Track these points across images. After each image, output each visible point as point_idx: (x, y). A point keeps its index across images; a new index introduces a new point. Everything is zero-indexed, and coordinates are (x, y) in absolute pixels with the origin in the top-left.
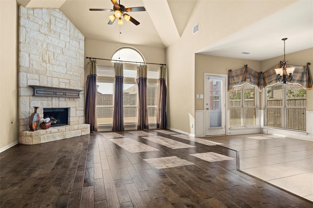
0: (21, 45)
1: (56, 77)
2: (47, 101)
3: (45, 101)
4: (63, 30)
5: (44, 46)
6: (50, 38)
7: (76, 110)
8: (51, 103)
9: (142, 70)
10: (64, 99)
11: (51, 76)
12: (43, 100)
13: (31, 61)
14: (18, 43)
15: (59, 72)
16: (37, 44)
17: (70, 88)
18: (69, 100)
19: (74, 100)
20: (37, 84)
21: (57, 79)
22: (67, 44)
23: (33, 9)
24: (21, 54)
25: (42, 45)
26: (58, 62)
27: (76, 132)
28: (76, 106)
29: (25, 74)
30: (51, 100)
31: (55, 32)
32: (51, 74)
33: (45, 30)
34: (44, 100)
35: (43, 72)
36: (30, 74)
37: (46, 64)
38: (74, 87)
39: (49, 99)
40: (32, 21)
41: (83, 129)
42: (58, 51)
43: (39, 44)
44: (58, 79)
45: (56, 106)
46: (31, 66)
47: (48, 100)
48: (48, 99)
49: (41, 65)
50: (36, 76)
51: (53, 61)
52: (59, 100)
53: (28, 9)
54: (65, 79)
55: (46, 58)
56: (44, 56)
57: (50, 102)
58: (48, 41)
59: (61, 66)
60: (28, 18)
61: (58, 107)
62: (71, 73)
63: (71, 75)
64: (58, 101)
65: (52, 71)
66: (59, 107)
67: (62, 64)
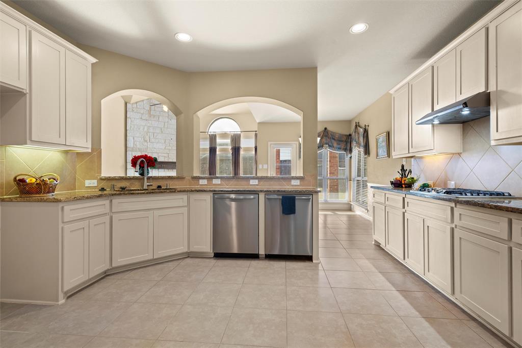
0: (128, 131)
4: (161, 113)
5: (146, 129)
6: (150, 122)
9: (236, 139)
10: (163, 170)
13: (135, 143)
14: (126, 130)
15: (159, 149)
16: (139, 129)
17: (169, 160)
18: (167, 170)
19: (172, 170)
21: (156, 154)
22: (166, 124)
23: (136, 103)
24: (128, 138)
25: (144, 129)
26: (157, 140)
29: (130, 153)
31: (154, 116)
33: (146, 116)
35: (144, 149)
36: (135, 152)
37: (147, 143)
38: (172, 159)
40: (136, 112)
42: (158, 131)
43: (142, 128)
46: (135, 146)
49: (143, 144)
51: (153, 140)
52: (159, 172)
53: (133, 104)
54: (164, 153)
55: (147, 138)
56: (145, 137)
58: (149, 125)
59: (160, 143)
60: (133, 111)
62: (170, 148)
63: (169, 149)
65: (153, 148)
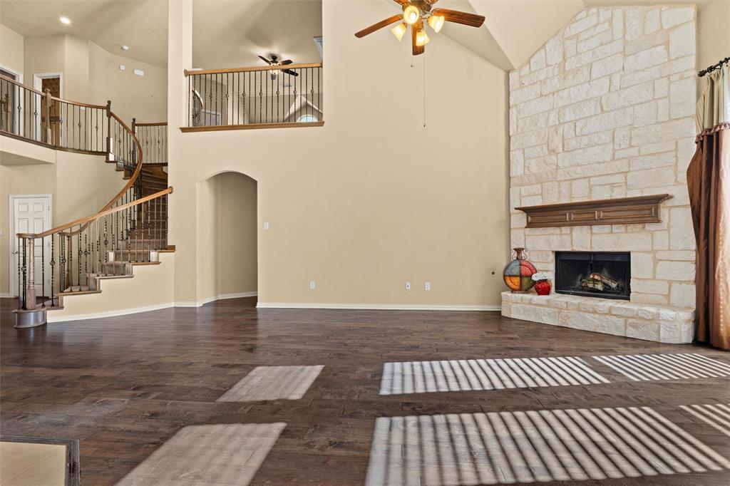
1: (581, 178)
2: (559, 236)
3: (554, 236)
5: (553, 118)
6: (565, 93)
7: (656, 261)
8: (570, 240)
11: (568, 177)
12: (550, 235)
15: (589, 164)
16: (536, 124)
17: (628, 196)
18: (623, 230)
19: (644, 228)
20: (538, 202)
21: (584, 181)
22: (617, 77)
23: (529, 60)
25: (548, 121)
26: (585, 140)
27: (600, 320)
28: (656, 248)
30: (569, 232)
32: (568, 173)
34: (553, 234)
35: (550, 175)
36: (527, 187)
37: (557, 154)
38: (642, 192)
39: (563, 232)
41: (633, 318)
42: (589, 111)
44: (587, 180)
45: (582, 247)
46: (526, 171)
47: (561, 234)
48: (561, 231)
49: (546, 162)
50: (537, 188)
51: (573, 143)
52: (592, 233)
53: (520, 68)
54: (607, 175)
55: (557, 142)
56: (552, 141)
57: (567, 238)
58: (560, 104)
61: (589, 251)
62: (632, 152)
63: (630, 158)
64: (589, 235)
65: (572, 166)
66: (593, 250)
67: (596, 140)
